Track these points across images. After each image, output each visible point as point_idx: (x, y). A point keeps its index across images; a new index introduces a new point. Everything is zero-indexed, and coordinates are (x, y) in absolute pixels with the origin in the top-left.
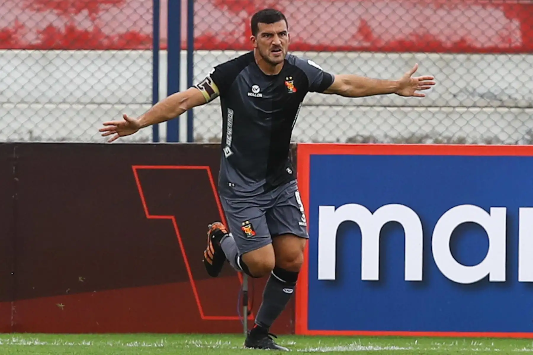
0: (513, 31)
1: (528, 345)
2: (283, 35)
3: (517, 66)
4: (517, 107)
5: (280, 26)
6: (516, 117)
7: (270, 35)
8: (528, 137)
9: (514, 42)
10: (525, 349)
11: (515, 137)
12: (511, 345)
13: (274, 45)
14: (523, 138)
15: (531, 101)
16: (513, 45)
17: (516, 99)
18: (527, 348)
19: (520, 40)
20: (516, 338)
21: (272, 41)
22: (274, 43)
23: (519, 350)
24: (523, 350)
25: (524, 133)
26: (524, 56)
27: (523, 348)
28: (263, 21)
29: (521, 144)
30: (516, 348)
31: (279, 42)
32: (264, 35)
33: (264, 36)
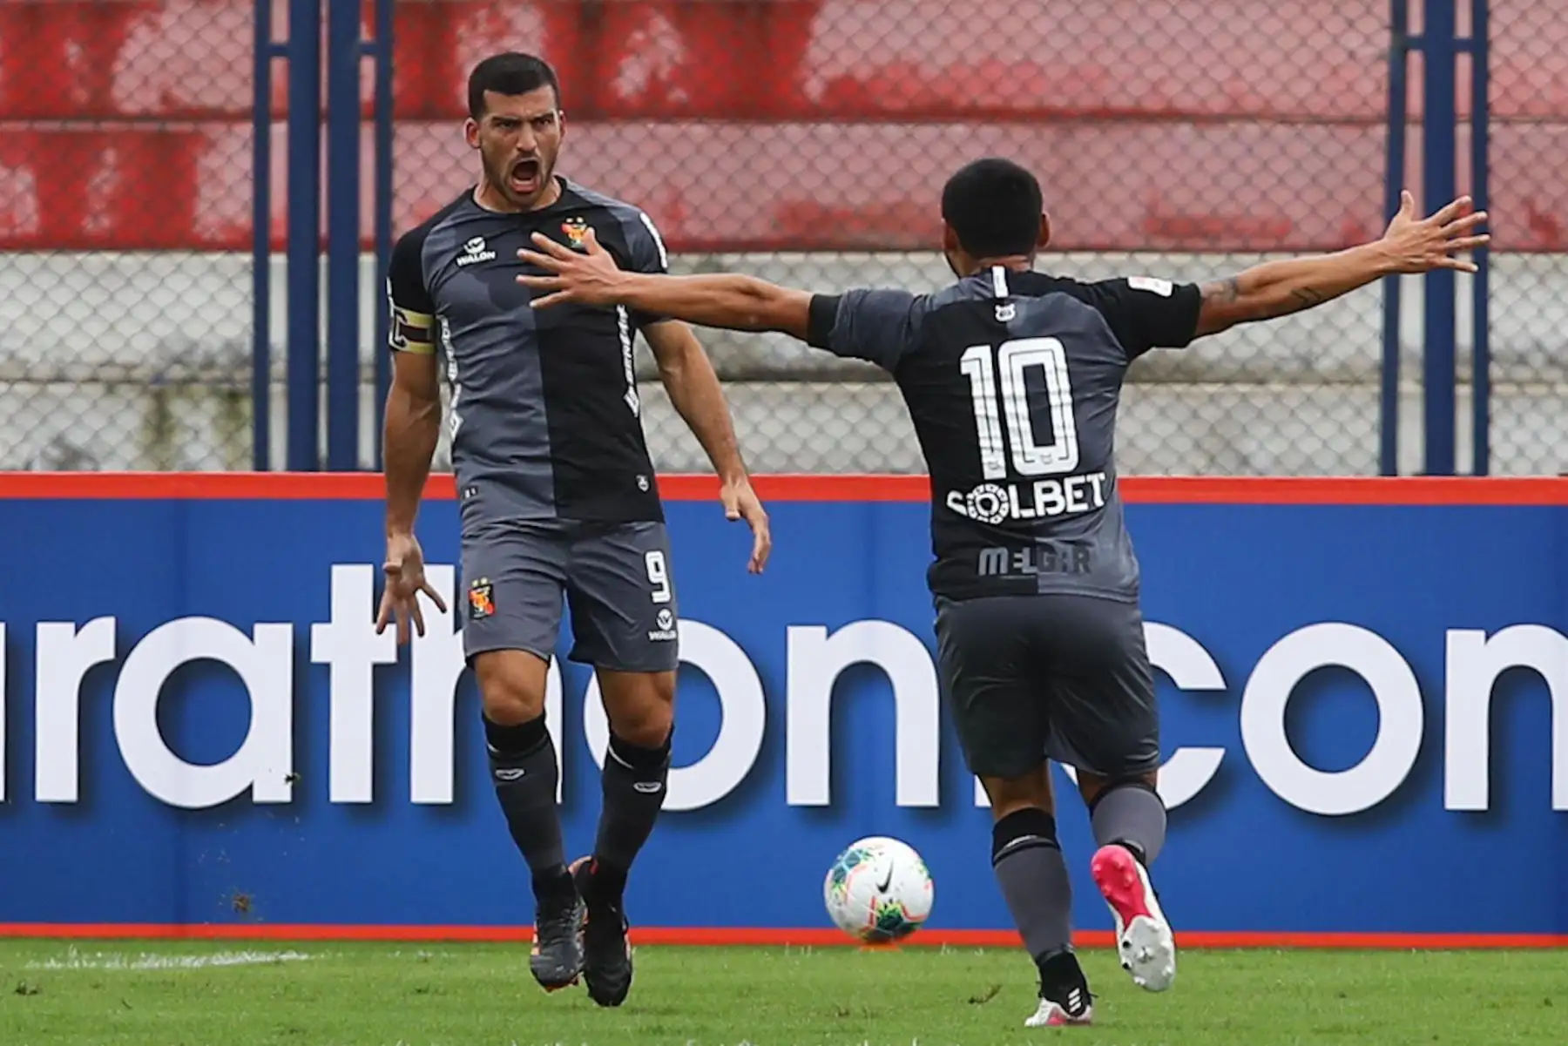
0: (19, 198)
1: (59, 955)
2: (546, 123)
3: (28, 280)
4: (27, 379)
5: (538, 100)
6: (26, 405)
7: (513, 124)
8: (55, 453)
9: (21, 225)
10: (52, 961)
11: (25, 451)
12: (18, 955)
13: (519, 149)
14: (43, 454)
15: (61, 365)
16: (18, 231)
17: (26, 362)
18: (58, 960)
19: (35, 218)
20: (29, 937)
21: (517, 141)
22: (519, 145)
23: (38, 965)
24: (47, 966)
25: (45, 443)
26: (44, 257)
27: (49, 961)
28: (496, 87)
29: (38, 469)
30: (31, 962)
31: (534, 143)
32: (498, 122)
33: (498, 125)
